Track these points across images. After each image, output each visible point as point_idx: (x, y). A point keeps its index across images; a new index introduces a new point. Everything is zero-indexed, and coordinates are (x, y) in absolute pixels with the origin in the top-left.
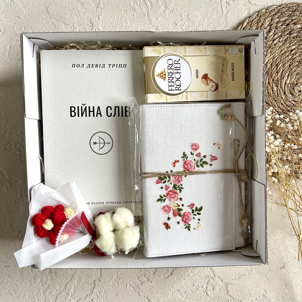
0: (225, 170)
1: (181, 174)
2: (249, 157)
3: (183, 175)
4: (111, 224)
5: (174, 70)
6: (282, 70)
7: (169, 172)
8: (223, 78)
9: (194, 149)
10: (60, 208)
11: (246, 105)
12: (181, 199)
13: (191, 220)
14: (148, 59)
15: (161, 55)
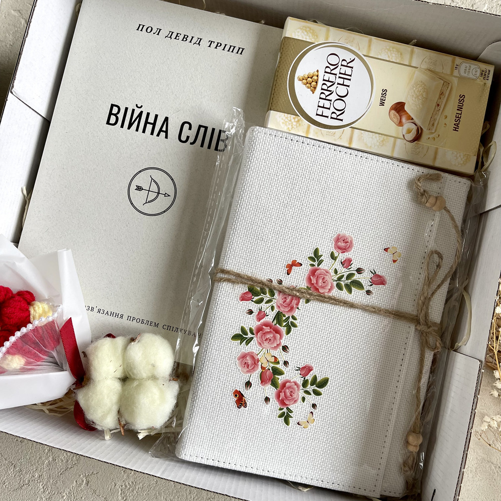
2: (456, 300)
3: (304, 297)
4: (120, 362)
5: (337, 77)
7: (275, 283)
8: (435, 120)
9: (340, 248)
10: (26, 298)
11: (473, 185)
12: (285, 348)
13: (296, 401)
14: (289, 42)
15: (318, 42)
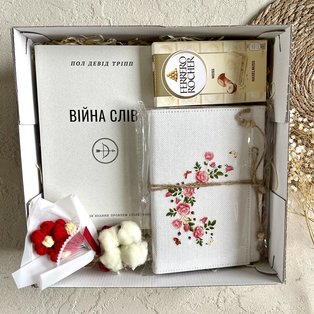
0: (242, 181)
1: (193, 187)
2: (268, 166)
3: (196, 187)
4: (117, 240)
5: (187, 69)
6: (306, 65)
7: (180, 184)
8: (242, 78)
9: (208, 159)
10: (61, 223)
11: (267, 108)
12: (192, 213)
13: (203, 235)
14: (157, 57)
15: (172, 53)
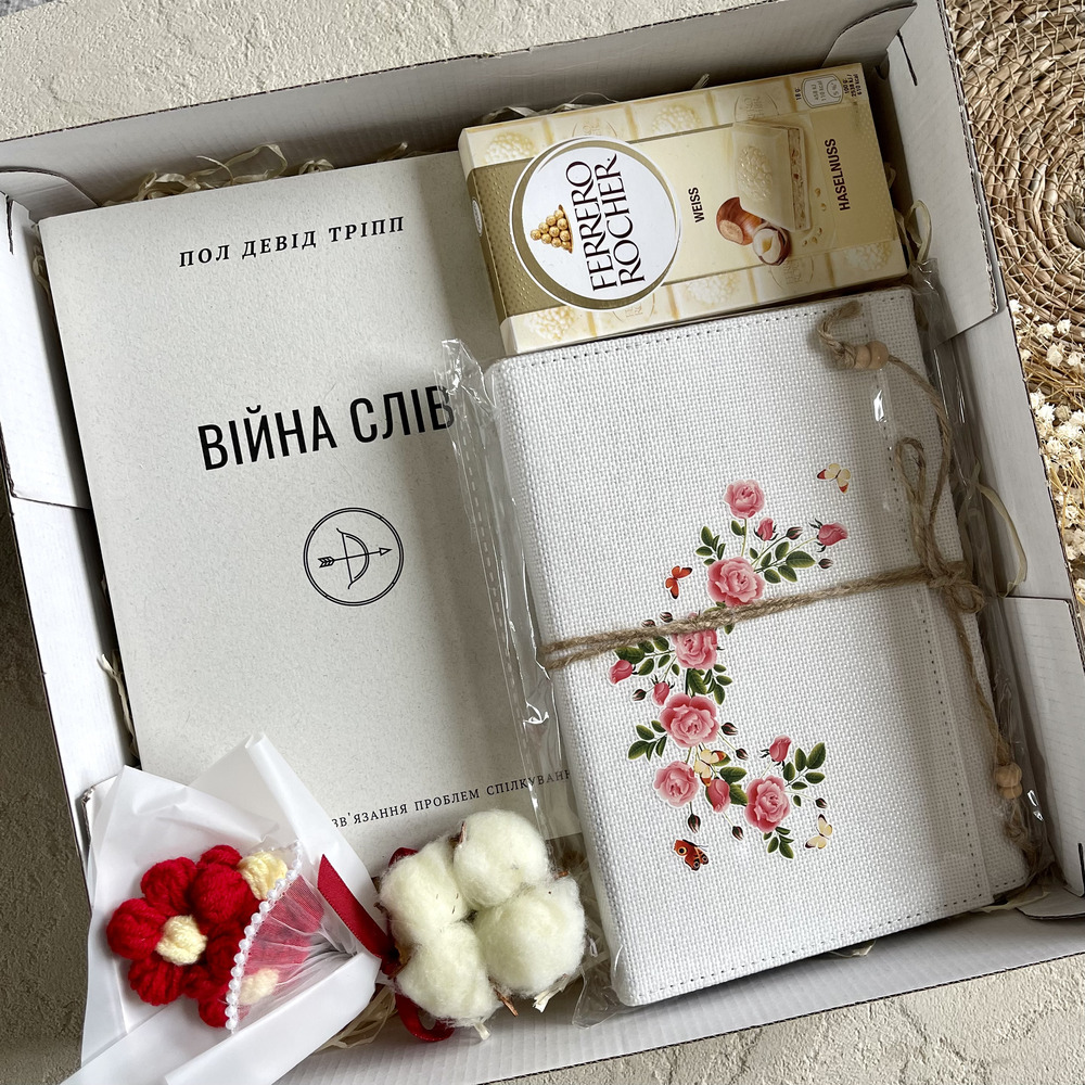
0: (887, 574)
1: (708, 624)
2: (971, 506)
3: (720, 624)
4: (453, 890)
5: (600, 202)
7: (659, 623)
8: (802, 206)
9: (742, 510)
10: (224, 861)
11: (916, 293)
12: (728, 729)
13: (786, 811)
14: (486, 176)
15: (536, 154)
